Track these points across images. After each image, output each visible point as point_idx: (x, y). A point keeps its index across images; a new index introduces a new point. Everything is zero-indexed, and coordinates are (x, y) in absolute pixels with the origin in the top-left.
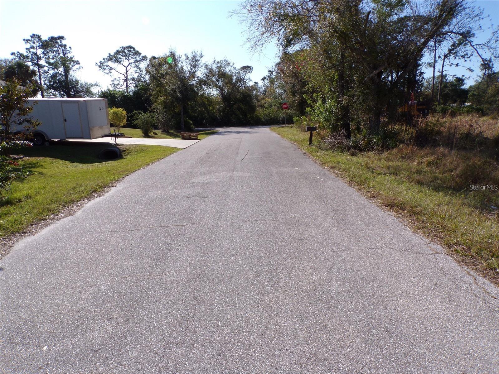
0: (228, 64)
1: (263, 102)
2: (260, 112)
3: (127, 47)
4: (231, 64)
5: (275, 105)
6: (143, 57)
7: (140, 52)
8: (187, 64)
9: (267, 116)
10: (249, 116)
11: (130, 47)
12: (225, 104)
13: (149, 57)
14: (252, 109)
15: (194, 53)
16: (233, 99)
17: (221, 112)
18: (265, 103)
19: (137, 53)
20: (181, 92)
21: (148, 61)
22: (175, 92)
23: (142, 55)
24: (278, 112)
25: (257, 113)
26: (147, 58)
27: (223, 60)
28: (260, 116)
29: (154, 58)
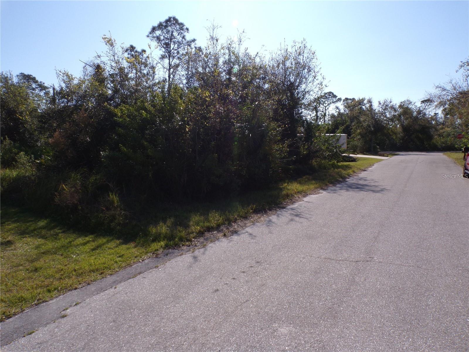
0: (410, 103)
1: (441, 131)
2: (437, 140)
3: (328, 93)
4: (413, 103)
5: (453, 134)
6: (339, 99)
7: (337, 95)
8: (379, 107)
9: (444, 143)
10: (425, 143)
11: (330, 93)
12: (405, 134)
13: (343, 98)
14: (430, 137)
15: (385, 100)
16: (412, 130)
17: (400, 140)
18: (444, 132)
19: (335, 96)
20: (374, 127)
21: (342, 101)
22: (370, 127)
23: (337, 98)
24: (456, 140)
25: (434, 141)
26: (341, 99)
27: (406, 100)
28: (437, 144)
29: (347, 99)
